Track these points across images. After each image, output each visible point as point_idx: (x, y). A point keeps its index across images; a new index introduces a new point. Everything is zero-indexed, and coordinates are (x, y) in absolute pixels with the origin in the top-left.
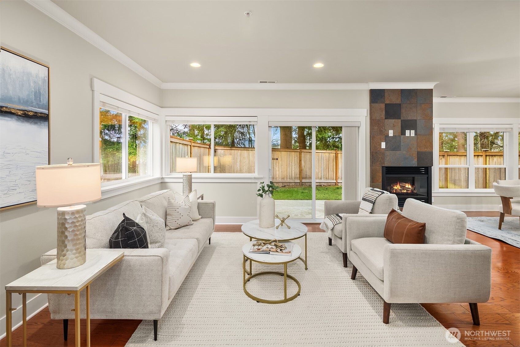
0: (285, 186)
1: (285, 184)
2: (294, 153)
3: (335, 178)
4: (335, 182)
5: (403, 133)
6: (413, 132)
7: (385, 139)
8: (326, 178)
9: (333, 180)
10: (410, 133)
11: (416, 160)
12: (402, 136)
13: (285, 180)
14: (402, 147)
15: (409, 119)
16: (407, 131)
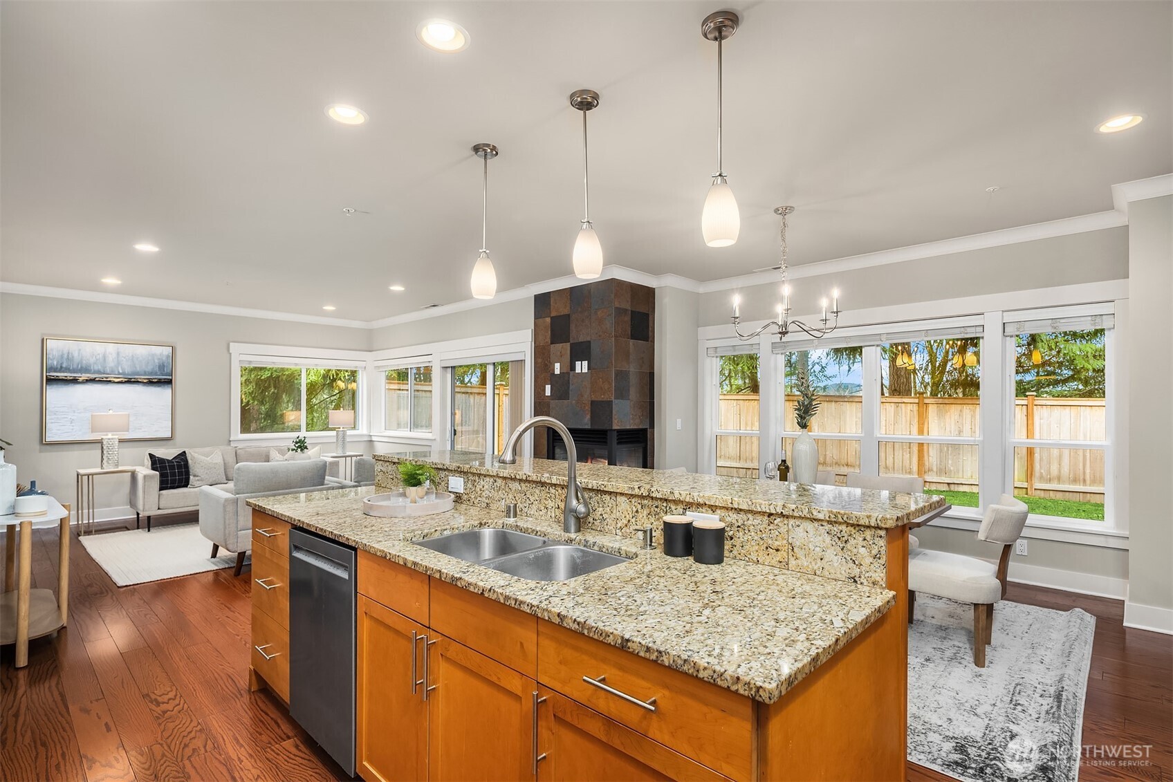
5: (573, 368)
6: (585, 363)
7: (551, 380)
10: (582, 367)
11: (588, 417)
12: (572, 373)
14: (570, 392)
15: (581, 340)
16: (578, 364)
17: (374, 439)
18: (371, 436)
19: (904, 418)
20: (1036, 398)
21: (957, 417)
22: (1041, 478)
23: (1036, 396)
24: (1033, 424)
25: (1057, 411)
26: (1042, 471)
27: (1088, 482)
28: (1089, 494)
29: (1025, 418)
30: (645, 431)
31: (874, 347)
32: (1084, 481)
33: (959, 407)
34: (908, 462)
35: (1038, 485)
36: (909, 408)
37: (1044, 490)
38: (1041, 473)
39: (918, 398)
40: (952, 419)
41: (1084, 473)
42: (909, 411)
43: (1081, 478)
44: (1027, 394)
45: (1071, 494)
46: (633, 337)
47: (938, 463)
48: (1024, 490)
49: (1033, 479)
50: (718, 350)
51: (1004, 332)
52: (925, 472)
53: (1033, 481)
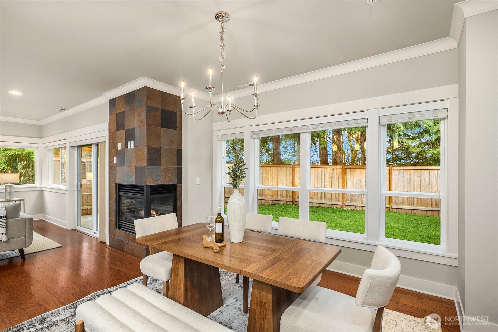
0: (275, 204)
1: (275, 202)
2: (286, 169)
3: (341, 199)
4: (341, 203)
5: (126, 146)
7: (116, 153)
8: (328, 199)
9: (339, 201)
10: (131, 145)
11: (134, 177)
12: (126, 149)
13: (275, 198)
14: (126, 161)
15: (130, 127)
16: (129, 143)
17: (43, 189)
18: (41, 187)
19: (336, 175)
20: (393, 166)
21: (359, 175)
22: (395, 203)
23: (393, 165)
24: (392, 177)
25: (402, 172)
26: (396, 200)
27: (415, 204)
28: (415, 210)
29: (388, 175)
30: (174, 186)
31: (306, 134)
32: (414, 204)
33: (360, 170)
34: (338, 196)
35: (394, 206)
36: (338, 171)
37: (397, 209)
38: (395, 201)
39: (342, 166)
40: (357, 176)
41: (414, 201)
42: (338, 172)
43: (412, 203)
44: (389, 164)
45: (408, 210)
46: (164, 126)
47: (351, 196)
48: (388, 208)
49: (392, 203)
50: (224, 136)
51: (380, 122)
52: (345, 201)
53: (392, 205)
